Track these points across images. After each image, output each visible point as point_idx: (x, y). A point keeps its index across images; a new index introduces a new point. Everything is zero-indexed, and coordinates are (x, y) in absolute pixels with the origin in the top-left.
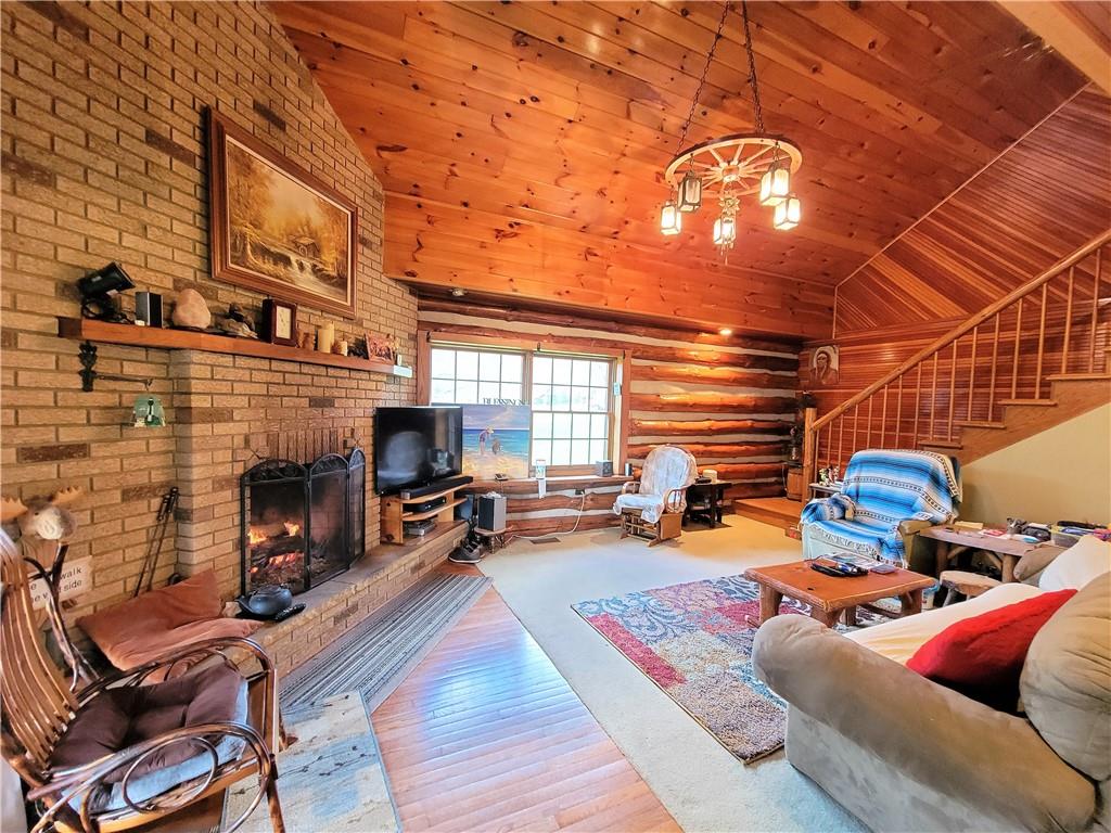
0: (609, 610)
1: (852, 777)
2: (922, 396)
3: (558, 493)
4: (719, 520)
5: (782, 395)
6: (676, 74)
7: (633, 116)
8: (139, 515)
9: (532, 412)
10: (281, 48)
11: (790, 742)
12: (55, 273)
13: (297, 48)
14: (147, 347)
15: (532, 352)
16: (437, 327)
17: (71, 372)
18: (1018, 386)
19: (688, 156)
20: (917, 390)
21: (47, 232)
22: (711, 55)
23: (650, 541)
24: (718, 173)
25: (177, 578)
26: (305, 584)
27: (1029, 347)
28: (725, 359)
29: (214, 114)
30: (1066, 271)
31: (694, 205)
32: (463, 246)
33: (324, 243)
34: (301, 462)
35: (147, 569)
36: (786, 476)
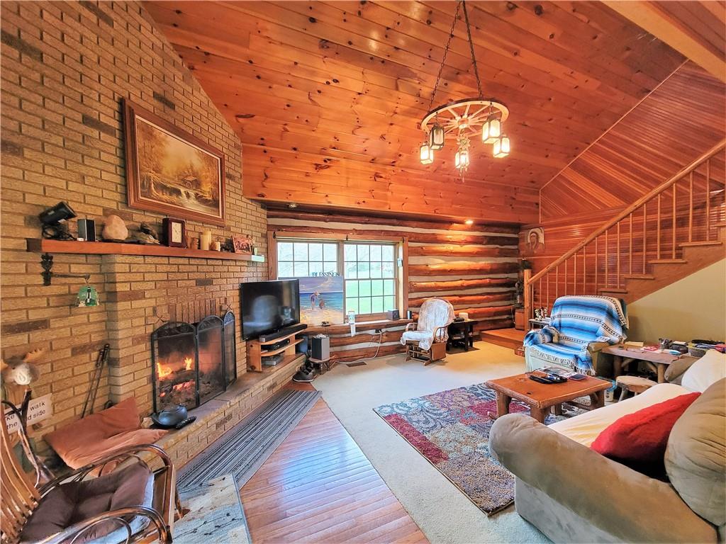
0: (398, 411)
1: (559, 524)
2: (599, 258)
3: (364, 332)
4: (471, 345)
5: (508, 261)
6: (425, 61)
7: (400, 88)
8: (84, 364)
9: (345, 280)
10: (171, 57)
11: (518, 500)
12: (23, 211)
13: (181, 57)
14: (86, 255)
15: (343, 241)
16: (280, 228)
17: (36, 274)
18: (661, 250)
19: (435, 114)
20: (596, 255)
21: (18, 185)
22: (448, 48)
23: (426, 362)
24: (455, 123)
25: (110, 404)
26: (197, 402)
27: (666, 224)
28: (470, 239)
29: (128, 103)
30: (688, 174)
31: (440, 145)
32: (294, 175)
33: (203, 179)
34: (192, 322)
35: (90, 399)
36: (514, 314)
